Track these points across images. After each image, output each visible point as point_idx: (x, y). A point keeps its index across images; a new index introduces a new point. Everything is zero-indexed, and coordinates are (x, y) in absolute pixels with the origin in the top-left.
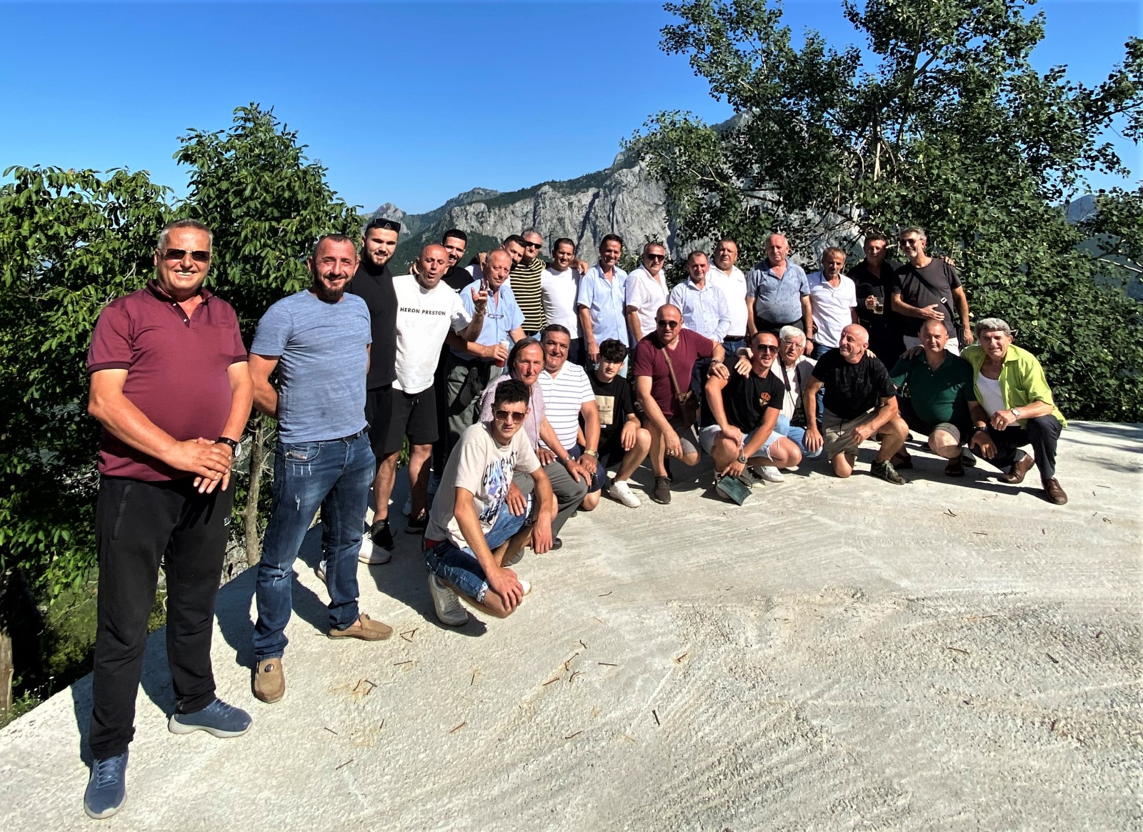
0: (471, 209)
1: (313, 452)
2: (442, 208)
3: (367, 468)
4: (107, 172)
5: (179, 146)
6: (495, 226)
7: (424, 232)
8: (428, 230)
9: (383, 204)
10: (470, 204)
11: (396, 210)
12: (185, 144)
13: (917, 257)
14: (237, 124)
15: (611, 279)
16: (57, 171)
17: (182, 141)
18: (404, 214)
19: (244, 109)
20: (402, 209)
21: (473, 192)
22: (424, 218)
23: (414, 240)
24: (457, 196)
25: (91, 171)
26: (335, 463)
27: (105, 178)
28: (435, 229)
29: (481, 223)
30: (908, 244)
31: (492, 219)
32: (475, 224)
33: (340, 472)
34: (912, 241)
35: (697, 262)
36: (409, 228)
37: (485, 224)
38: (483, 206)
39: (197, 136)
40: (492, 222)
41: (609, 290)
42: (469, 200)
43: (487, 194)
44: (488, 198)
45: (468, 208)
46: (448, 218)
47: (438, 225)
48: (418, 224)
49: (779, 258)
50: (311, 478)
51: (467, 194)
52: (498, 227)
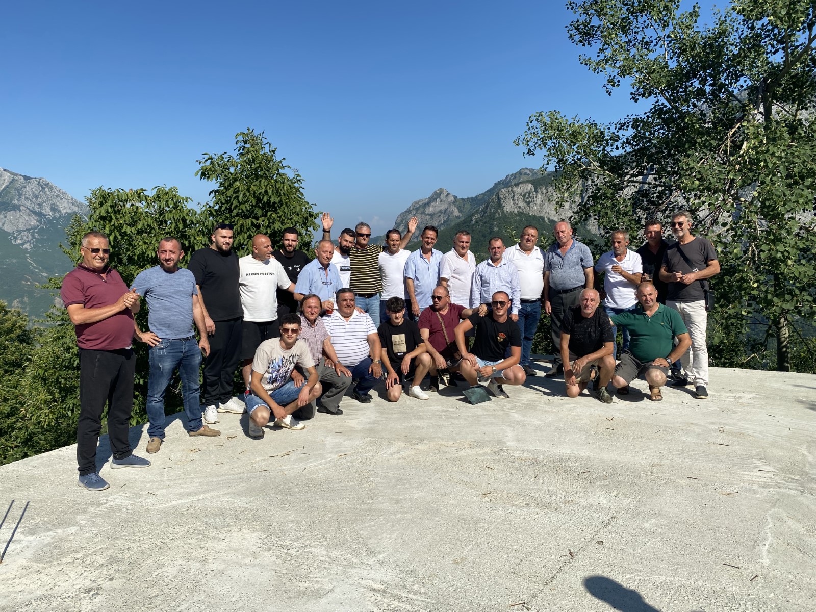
0: (518, 190)
1: (166, 344)
2: (490, 191)
3: (196, 354)
4: (153, 189)
5: (199, 167)
6: (541, 206)
7: (473, 215)
8: (477, 212)
9: (436, 189)
10: (517, 185)
11: (448, 194)
12: (202, 164)
13: (683, 236)
14: (239, 145)
15: (429, 259)
16: (121, 191)
17: (200, 163)
18: (455, 197)
19: (242, 134)
20: (453, 193)
21: (520, 173)
22: (474, 200)
23: (464, 222)
24: (504, 178)
25: (142, 189)
26: (178, 351)
27: (151, 193)
28: (484, 211)
29: (528, 203)
30: (677, 226)
31: (539, 199)
32: (522, 204)
33: (181, 355)
34: (680, 224)
35: (495, 246)
36: (460, 211)
37: (532, 204)
38: (530, 187)
39: (209, 159)
40: (539, 203)
41: (427, 266)
42: (516, 181)
43: (533, 174)
44: (535, 178)
45: (515, 189)
46: (496, 200)
47: (487, 207)
48: (468, 206)
49: (565, 240)
50: (166, 356)
51: (514, 176)
52: (545, 207)
